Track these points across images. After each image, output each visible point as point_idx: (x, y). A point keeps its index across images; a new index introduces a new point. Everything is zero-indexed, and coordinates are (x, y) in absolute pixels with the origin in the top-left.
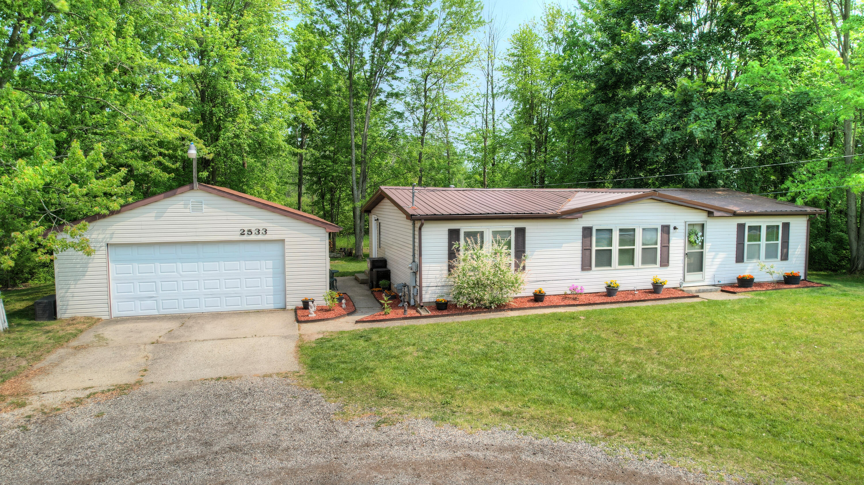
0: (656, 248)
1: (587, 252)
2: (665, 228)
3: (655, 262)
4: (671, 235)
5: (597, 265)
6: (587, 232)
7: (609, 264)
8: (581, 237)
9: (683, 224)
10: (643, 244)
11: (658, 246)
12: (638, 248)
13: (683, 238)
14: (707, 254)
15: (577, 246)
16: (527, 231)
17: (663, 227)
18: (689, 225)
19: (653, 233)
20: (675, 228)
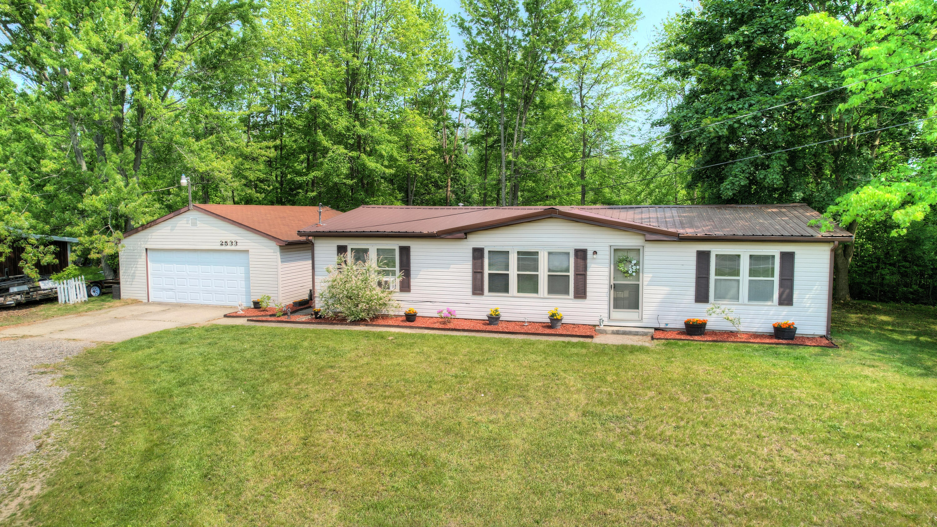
0: (568, 276)
1: (479, 276)
2: (579, 253)
3: (567, 292)
4: (589, 261)
5: (491, 290)
6: (478, 253)
7: (506, 290)
8: (471, 259)
9: (608, 249)
10: (549, 270)
11: (571, 274)
12: (543, 274)
13: (608, 265)
14: (645, 287)
15: (467, 267)
16: (412, 250)
17: (577, 251)
18: (615, 250)
19: (564, 258)
20: (595, 253)
